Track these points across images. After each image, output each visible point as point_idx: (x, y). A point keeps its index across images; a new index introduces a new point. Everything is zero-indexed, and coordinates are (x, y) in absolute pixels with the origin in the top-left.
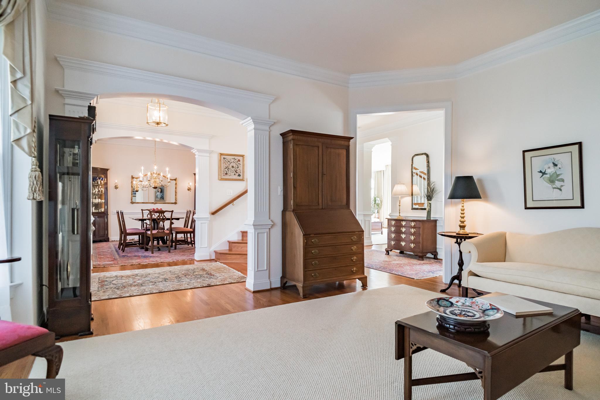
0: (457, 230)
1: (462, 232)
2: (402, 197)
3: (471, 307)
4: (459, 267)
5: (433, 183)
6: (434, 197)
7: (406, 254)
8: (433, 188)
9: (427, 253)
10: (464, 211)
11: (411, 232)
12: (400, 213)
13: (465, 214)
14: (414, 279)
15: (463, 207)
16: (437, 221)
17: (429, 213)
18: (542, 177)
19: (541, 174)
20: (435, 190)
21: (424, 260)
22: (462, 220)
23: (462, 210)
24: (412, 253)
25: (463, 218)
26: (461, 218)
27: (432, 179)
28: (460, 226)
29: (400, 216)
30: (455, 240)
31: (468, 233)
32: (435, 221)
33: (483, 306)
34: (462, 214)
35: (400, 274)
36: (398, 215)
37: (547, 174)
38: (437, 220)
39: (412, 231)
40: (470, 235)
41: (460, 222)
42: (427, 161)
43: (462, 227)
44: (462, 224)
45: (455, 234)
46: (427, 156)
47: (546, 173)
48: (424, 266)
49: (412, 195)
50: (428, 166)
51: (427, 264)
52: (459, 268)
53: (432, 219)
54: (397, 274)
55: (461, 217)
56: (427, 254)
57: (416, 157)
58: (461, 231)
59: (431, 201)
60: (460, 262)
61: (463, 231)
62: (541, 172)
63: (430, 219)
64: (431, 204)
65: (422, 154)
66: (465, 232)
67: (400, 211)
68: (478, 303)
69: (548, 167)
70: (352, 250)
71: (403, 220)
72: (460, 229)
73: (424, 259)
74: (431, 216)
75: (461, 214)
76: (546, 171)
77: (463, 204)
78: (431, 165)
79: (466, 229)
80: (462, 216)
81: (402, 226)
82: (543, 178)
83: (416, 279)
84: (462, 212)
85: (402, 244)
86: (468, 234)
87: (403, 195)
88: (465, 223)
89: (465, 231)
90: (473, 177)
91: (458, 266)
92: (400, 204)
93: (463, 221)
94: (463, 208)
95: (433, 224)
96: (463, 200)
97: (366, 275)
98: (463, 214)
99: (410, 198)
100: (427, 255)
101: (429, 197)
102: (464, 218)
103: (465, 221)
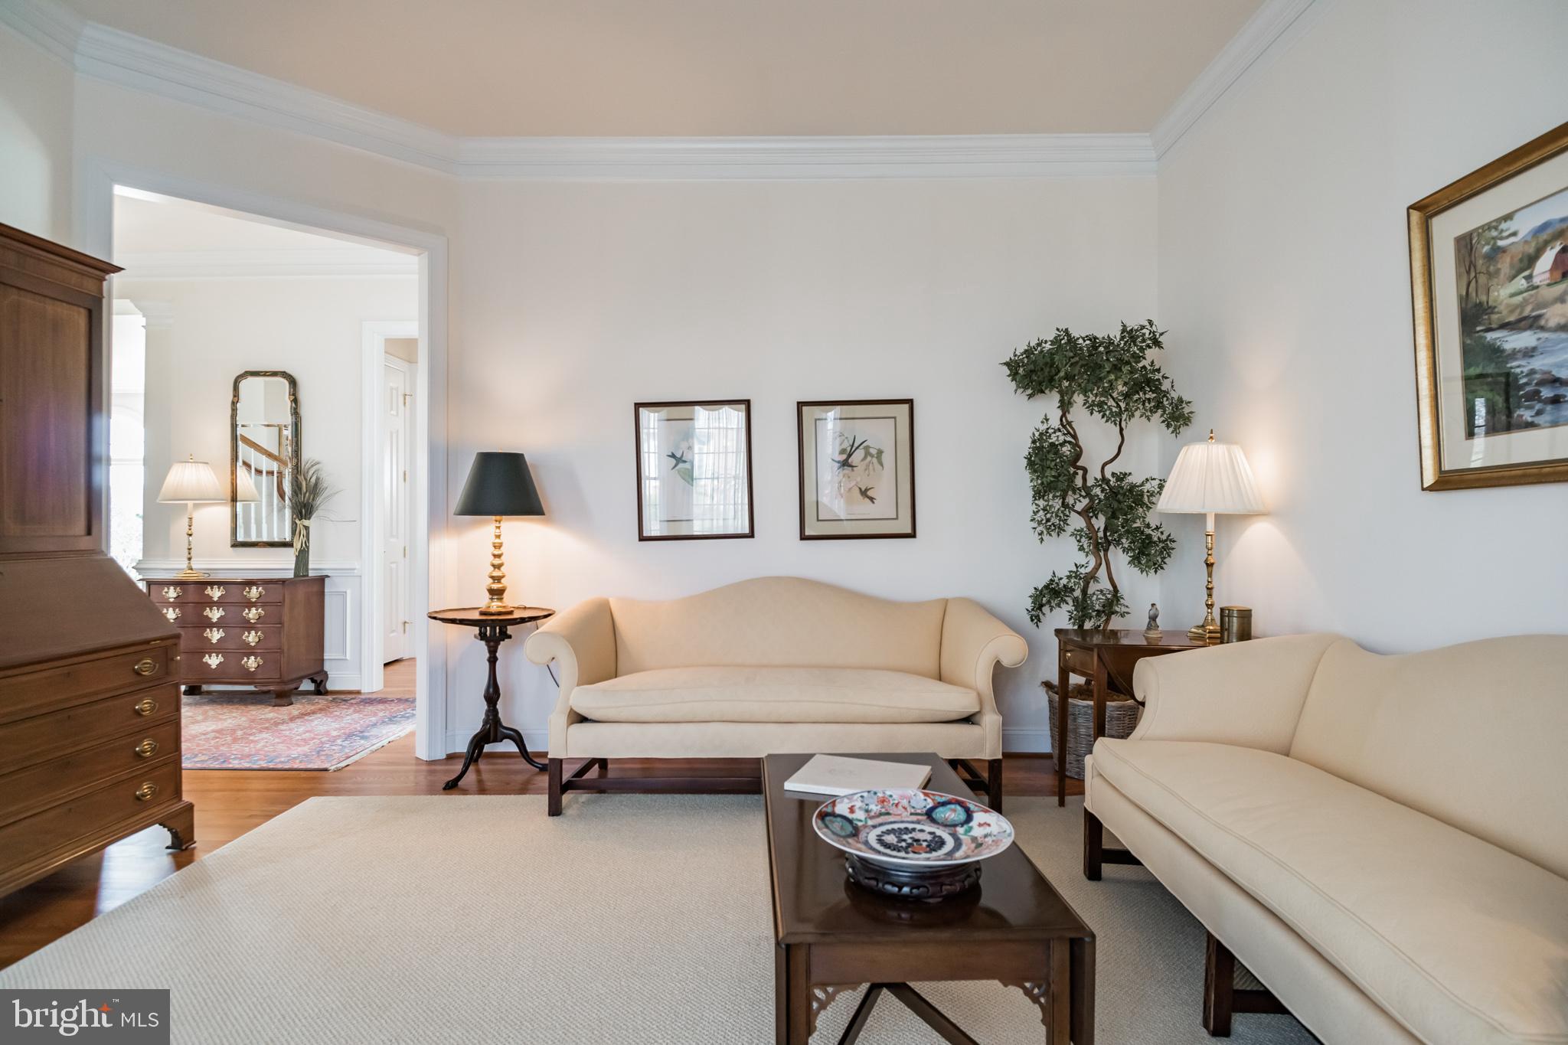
0: (483, 601)
1: (495, 606)
2: (196, 506)
3: (888, 814)
4: (489, 706)
5: (312, 466)
6: (322, 507)
7: (209, 693)
8: (313, 480)
9: (301, 679)
10: (502, 548)
11: (248, 621)
12: (190, 559)
13: (502, 557)
14: (326, 770)
15: (498, 537)
16: (327, 580)
17: (303, 557)
18: (677, 468)
19: (673, 461)
20: (319, 486)
21: (292, 704)
22: (497, 573)
23: (495, 547)
24: (251, 688)
25: (498, 567)
26: (492, 568)
27: (308, 454)
28: (492, 592)
29: (192, 569)
30: (476, 630)
31: (512, 609)
32: (321, 580)
33: (911, 801)
34: (495, 556)
35: (264, 764)
36: (184, 565)
37: (685, 462)
38: (328, 576)
39: (251, 616)
40: (517, 615)
41: (491, 581)
42: (292, 398)
43: (497, 593)
44: (496, 586)
45: (476, 616)
46: (293, 382)
47: (683, 459)
48: (312, 721)
49: (234, 499)
50: (296, 413)
51: (314, 713)
52: (486, 707)
53: (311, 574)
54: (255, 766)
55: (493, 566)
56: (302, 682)
57: (251, 379)
58: (493, 604)
59: (309, 519)
60: (491, 690)
61: (499, 604)
62: (673, 456)
63: (307, 576)
64: (309, 527)
65: (274, 374)
66: (504, 607)
67: (192, 551)
68: (894, 800)
69: (688, 446)
70: (138, 713)
71: (212, 584)
72: (492, 599)
73: (293, 700)
74: (311, 566)
75: (493, 557)
76: (684, 455)
77: (498, 530)
78: (304, 411)
79: (505, 599)
80: (497, 562)
81: (211, 604)
82: (679, 471)
83: (333, 768)
84: (497, 552)
85: (210, 662)
86: (511, 613)
87: (203, 500)
88: (503, 580)
89: (504, 605)
90: (525, 456)
91: (485, 703)
92: (192, 527)
93: (497, 577)
94: (497, 541)
95: (315, 588)
96: (498, 517)
97: (186, 800)
98: (499, 556)
99: (225, 511)
100: (302, 685)
101: (303, 509)
102: (502, 568)
103: (503, 577)
